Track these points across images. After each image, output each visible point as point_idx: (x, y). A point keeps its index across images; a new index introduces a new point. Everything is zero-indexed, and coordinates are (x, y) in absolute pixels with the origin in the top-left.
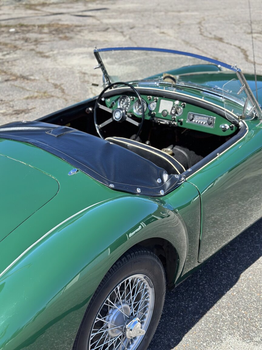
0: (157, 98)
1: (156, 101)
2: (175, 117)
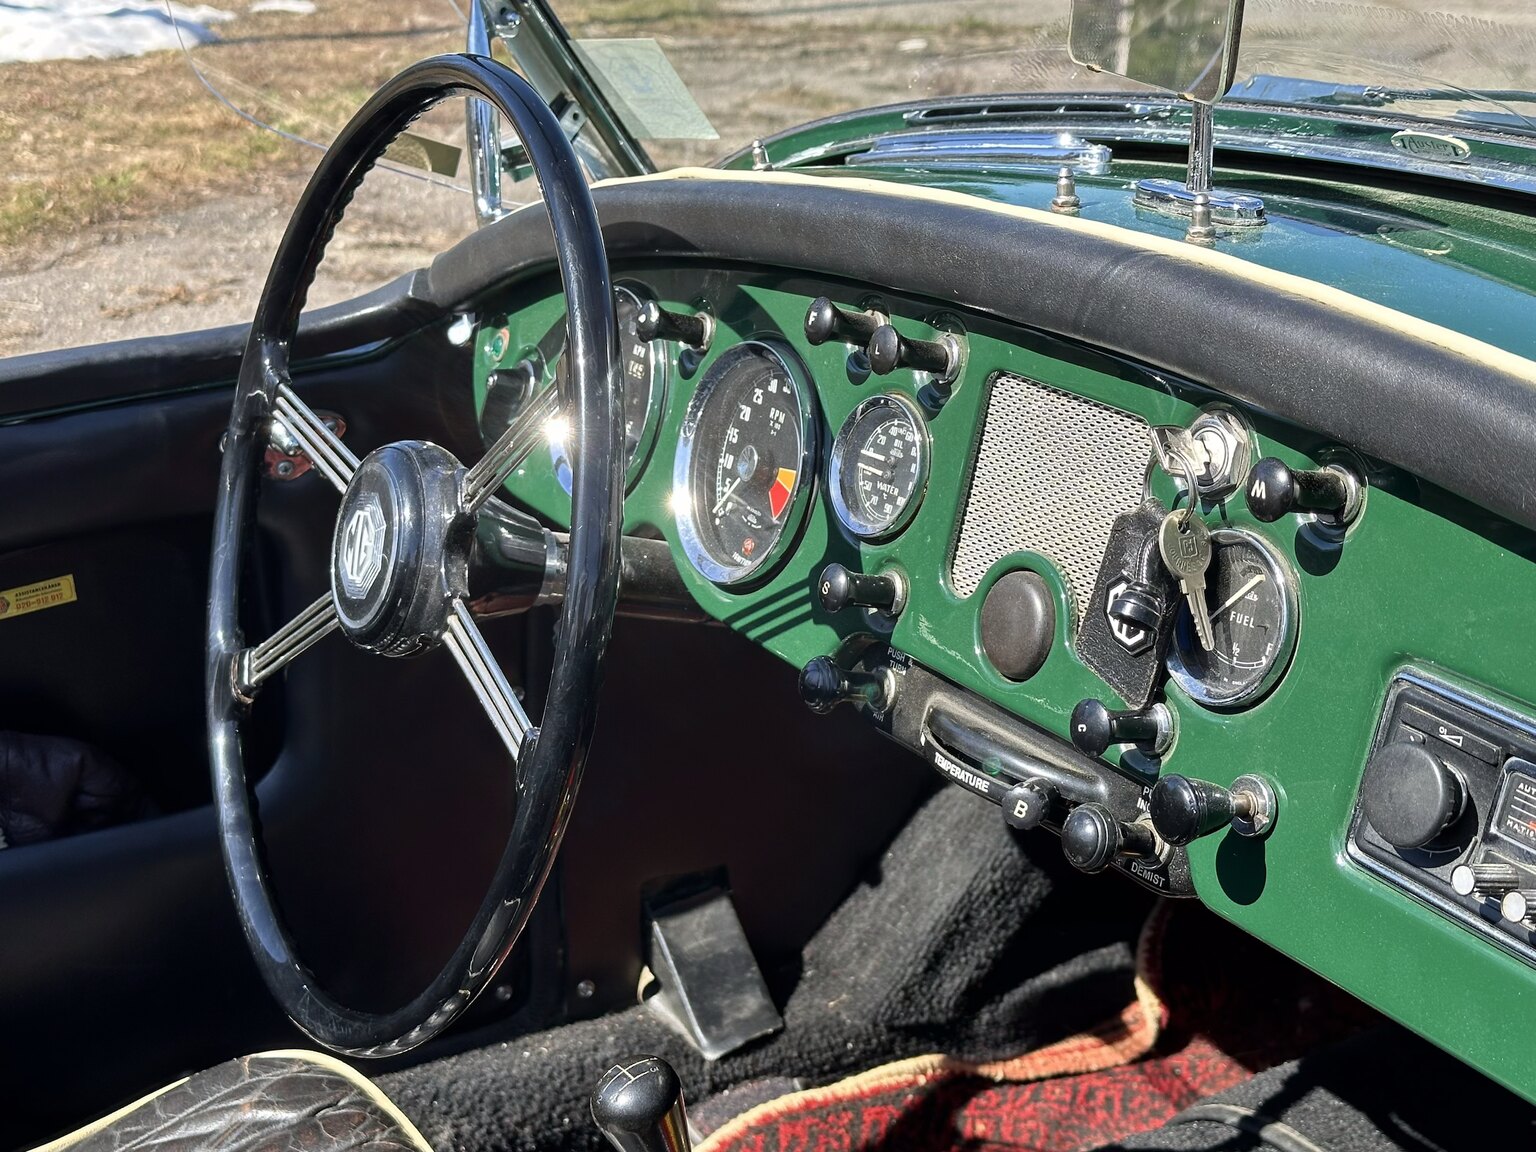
0: (955, 347)
1: (932, 401)
2: (1161, 715)
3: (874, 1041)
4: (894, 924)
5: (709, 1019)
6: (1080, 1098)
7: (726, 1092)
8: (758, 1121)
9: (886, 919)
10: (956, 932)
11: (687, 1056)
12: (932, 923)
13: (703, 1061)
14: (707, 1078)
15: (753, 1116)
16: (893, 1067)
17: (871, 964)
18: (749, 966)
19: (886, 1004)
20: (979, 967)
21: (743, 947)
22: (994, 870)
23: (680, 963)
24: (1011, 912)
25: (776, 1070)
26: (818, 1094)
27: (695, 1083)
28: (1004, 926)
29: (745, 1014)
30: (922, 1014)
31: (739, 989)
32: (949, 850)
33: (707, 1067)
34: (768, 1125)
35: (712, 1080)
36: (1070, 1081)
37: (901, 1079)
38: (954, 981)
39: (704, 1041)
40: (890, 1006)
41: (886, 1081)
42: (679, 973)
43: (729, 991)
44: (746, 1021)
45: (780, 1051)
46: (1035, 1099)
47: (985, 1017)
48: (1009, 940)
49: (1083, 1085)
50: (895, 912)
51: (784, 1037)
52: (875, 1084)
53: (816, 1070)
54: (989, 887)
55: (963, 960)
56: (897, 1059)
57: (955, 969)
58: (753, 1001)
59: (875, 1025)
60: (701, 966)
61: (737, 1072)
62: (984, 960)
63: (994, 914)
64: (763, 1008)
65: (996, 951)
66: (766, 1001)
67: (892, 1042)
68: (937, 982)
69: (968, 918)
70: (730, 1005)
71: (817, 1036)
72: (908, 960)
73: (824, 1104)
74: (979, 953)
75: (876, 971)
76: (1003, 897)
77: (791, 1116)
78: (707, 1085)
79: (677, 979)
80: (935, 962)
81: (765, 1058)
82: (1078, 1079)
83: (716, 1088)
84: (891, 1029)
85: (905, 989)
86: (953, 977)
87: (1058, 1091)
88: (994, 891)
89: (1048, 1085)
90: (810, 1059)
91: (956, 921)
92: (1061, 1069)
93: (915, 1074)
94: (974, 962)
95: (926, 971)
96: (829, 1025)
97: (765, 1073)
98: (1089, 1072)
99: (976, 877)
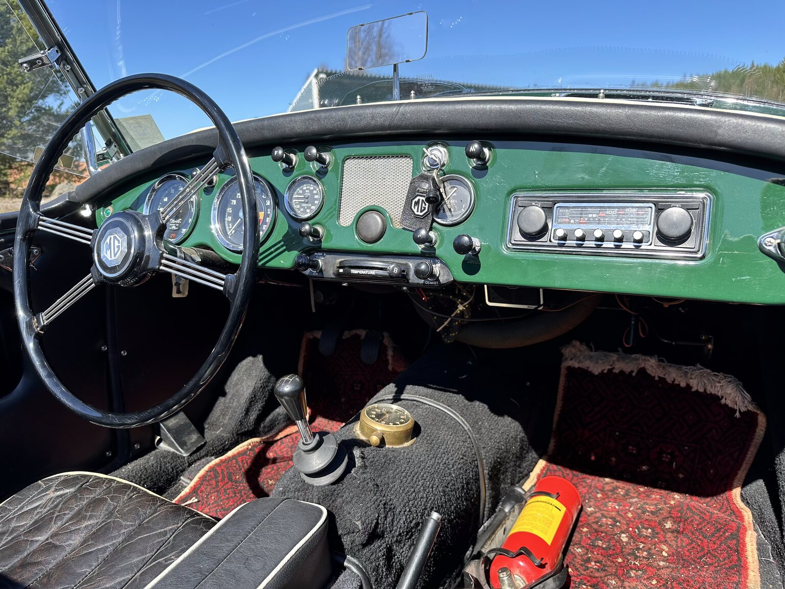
3: (233, 439)
4: (232, 404)
5: (182, 444)
6: (294, 440)
7: (193, 465)
8: (209, 469)
9: (229, 403)
10: (252, 401)
11: (179, 457)
12: (245, 400)
13: (184, 457)
14: (187, 462)
15: (206, 468)
16: (241, 445)
17: (227, 418)
18: (191, 426)
19: (235, 427)
20: (259, 410)
21: (188, 421)
22: (260, 380)
23: (169, 430)
24: (266, 392)
25: (207, 455)
26: (223, 457)
27: (183, 464)
28: (265, 397)
29: (193, 440)
30: (246, 428)
31: (189, 434)
32: (245, 378)
33: (186, 459)
34: (212, 469)
35: (188, 462)
36: (289, 437)
37: (245, 448)
38: (253, 416)
39: (183, 451)
40: (237, 427)
41: (240, 450)
42: (169, 433)
43: (187, 435)
44: (194, 442)
45: (207, 449)
46: (281, 443)
47: (262, 425)
48: (266, 401)
49: (294, 436)
50: (232, 401)
51: (207, 444)
52: (238, 451)
53: (218, 453)
54: (260, 385)
55: (255, 409)
56: (241, 443)
57: (253, 412)
58: (195, 437)
59: (233, 434)
60: (176, 429)
61: (195, 458)
62: (260, 408)
63: (262, 393)
64: (198, 437)
65: (263, 405)
66: (199, 435)
67: (238, 438)
68: (248, 417)
69: (255, 396)
70: (188, 439)
71: (217, 442)
72: (239, 413)
73: (226, 460)
74: (259, 406)
75: (230, 419)
76: (264, 388)
77: (216, 465)
78: (187, 464)
79: (169, 435)
80: (247, 411)
81: (203, 452)
82: (291, 436)
83: (190, 465)
84: (237, 435)
85: (240, 421)
86: (252, 415)
87: (287, 440)
88: (261, 387)
89: (283, 439)
90: (216, 449)
91: (252, 398)
92: (286, 434)
93: (248, 445)
94: (258, 409)
95: (245, 415)
96: (219, 438)
97: (203, 457)
98: (293, 433)
99: (256, 383)
